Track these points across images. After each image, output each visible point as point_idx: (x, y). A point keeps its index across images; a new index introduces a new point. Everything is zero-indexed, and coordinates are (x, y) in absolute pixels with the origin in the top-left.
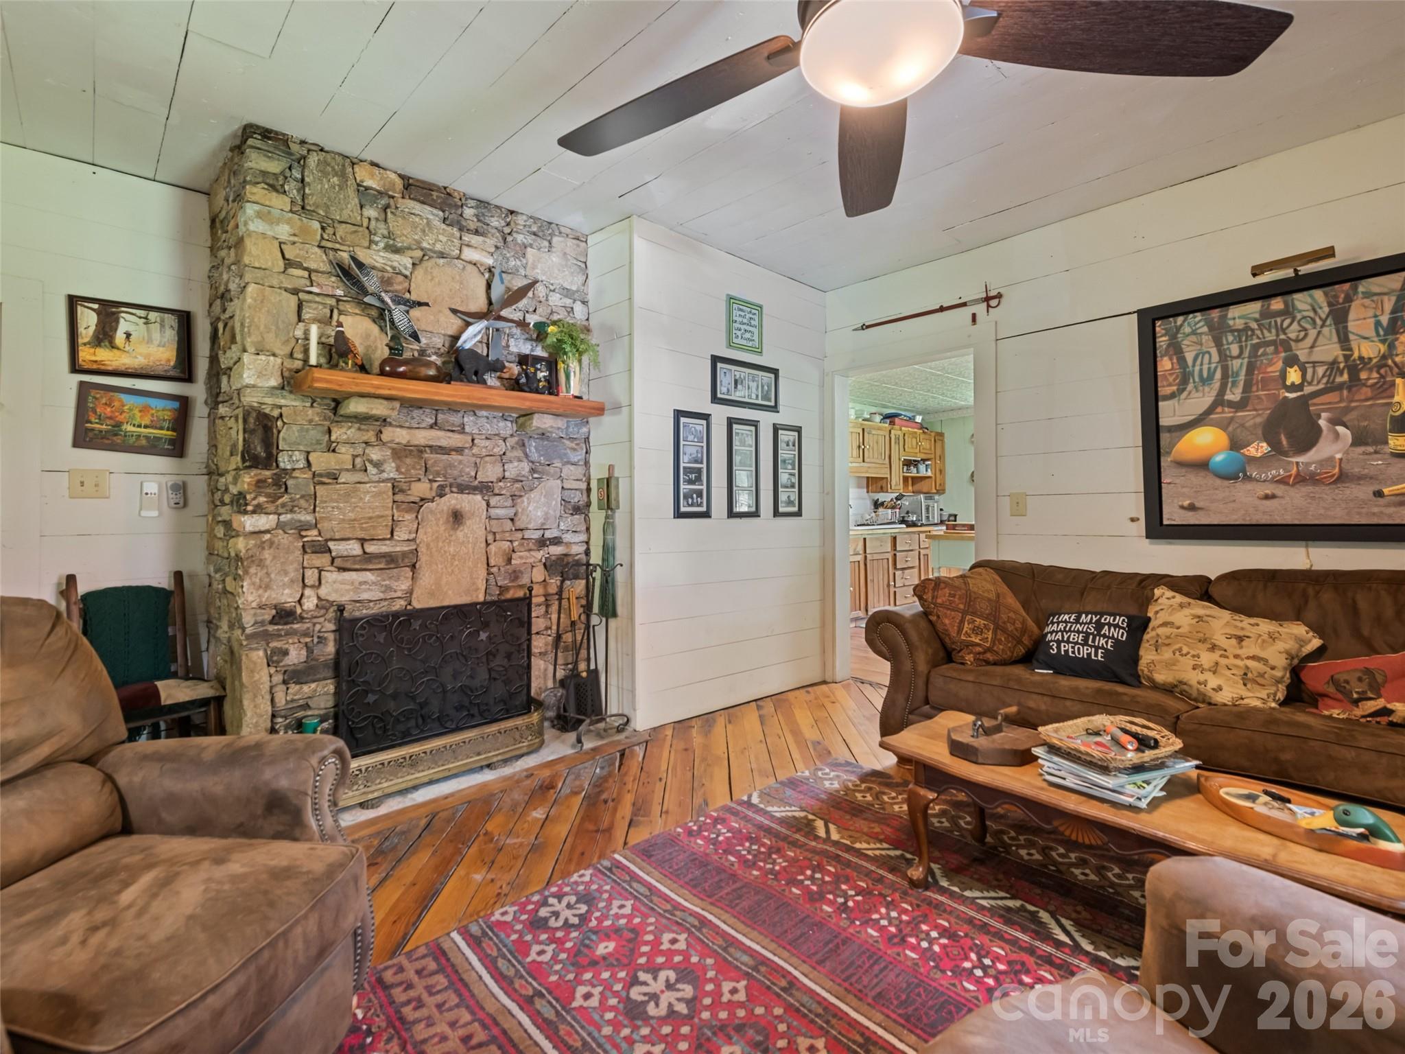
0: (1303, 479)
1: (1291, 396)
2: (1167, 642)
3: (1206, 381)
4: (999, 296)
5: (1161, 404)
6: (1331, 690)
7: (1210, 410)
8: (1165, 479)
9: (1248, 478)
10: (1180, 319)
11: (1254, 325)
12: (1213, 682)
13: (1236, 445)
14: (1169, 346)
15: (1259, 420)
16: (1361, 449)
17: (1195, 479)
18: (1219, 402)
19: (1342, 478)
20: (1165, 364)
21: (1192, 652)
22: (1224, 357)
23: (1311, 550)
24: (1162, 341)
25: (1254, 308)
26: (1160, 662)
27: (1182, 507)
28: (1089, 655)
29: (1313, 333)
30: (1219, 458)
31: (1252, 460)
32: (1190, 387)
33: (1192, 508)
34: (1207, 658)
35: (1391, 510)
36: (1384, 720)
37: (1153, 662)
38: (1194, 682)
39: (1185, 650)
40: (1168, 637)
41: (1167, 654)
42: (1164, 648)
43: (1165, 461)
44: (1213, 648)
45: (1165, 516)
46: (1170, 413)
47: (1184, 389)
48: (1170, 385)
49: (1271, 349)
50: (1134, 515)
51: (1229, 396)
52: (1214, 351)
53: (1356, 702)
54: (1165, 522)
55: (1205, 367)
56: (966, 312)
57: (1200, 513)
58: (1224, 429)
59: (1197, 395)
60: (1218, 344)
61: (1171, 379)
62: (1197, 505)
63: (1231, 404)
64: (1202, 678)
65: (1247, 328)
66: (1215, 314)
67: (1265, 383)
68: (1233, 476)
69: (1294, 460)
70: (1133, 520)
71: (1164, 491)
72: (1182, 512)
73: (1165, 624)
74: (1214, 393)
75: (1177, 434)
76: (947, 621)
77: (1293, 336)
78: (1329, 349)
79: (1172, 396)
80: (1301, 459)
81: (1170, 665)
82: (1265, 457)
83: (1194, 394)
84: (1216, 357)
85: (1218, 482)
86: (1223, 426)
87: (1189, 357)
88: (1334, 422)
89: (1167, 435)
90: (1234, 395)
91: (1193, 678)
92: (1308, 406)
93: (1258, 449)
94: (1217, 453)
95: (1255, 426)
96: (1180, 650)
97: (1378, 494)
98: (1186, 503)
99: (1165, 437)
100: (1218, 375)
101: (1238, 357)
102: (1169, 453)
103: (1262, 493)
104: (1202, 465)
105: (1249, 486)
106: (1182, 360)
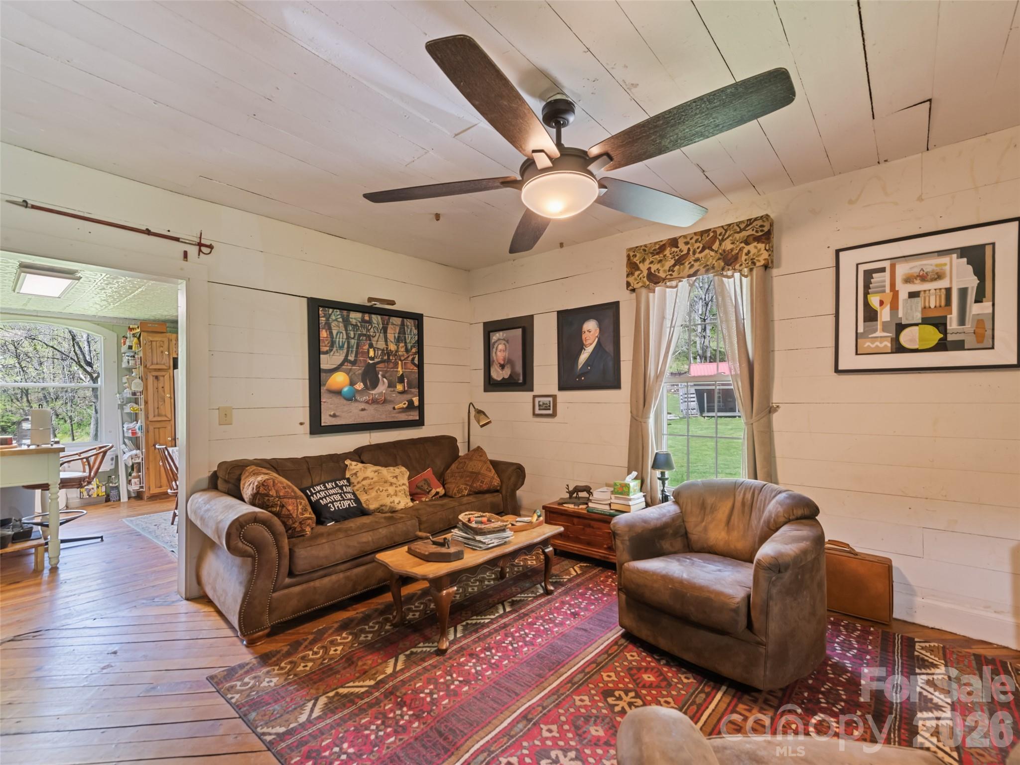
0: (374, 401)
1: (371, 362)
2: (370, 487)
3: (341, 347)
4: (211, 247)
5: (321, 356)
6: (419, 491)
7: (342, 364)
8: (323, 400)
9: (356, 400)
10: (331, 310)
11: (359, 324)
12: (397, 500)
13: (352, 383)
14: (326, 323)
15: (360, 372)
16: (390, 389)
17: (336, 400)
18: (346, 360)
19: (385, 401)
20: (324, 334)
21: (384, 489)
22: (348, 337)
23: (372, 434)
24: (323, 320)
25: (359, 315)
26: (371, 498)
27: (330, 416)
28: (349, 505)
29: (378, 334)
30: (346, 389)
31: (358, 391)
32: (335, 349)
33: (334, 416)
34: (391, 490)
35: (397, 415)
36: (438, 496)
37: (367, 500)
38: (388, 504)
39: (381, 489)
40: (370, 485)
41: (373, 494)
42: (370, 491)
43: (323, 389)
44: (391, 484)
45: (322, 421)
46: (326, 362)
47: (332, 350)
48: (326, 346)
49: (364, 338)
50: (302, 421)
51: (349, 358)
52: (344, 332)
53: (428, 493)
54: (322, 424)
55: (341, 340)
56: (180, 247)
57: (338, 418)
58: (348, 374)
59: (338, 354)
60: (346, 330)
61: (326, 343)
62: (337, 414)
63: (350, 362)
64: (392, 500)
65: (356, 325)
66: (345, 313)
67: (363, 353)
68: (351, 399)
69: (371, 392)
70: (301, 424)
71: (322, 406)
72: (331, 418)
73: (365, 479)
74: (344, 355)
75: (328, 374)
76: (290, 508)
77: (372, 334)
78: (381, 345)
79: (326, 353)
80: (373, 392)
81: (376, 498)
82: (362, 390)
83: (337, 354)
84: (345, 337)
85: (345, 402)
86: (348, 372)
87: (335, 332)
88: (384, 376)
89: (324, 374)
90: (351, 358)
91: (387, 501)
92: (375, 368)
93: (360, 386)
94: (345, 387)
95: (359, 374)
96: (379, 489)
97: (394, 408)
98: (332, 413)
99: (323, 375)
100: (346, 346)
101: (353, 338)
102: (325, 385)
103: (360, 408)
104: (338, 393)
105: (356, 404)
106: (331, 333)
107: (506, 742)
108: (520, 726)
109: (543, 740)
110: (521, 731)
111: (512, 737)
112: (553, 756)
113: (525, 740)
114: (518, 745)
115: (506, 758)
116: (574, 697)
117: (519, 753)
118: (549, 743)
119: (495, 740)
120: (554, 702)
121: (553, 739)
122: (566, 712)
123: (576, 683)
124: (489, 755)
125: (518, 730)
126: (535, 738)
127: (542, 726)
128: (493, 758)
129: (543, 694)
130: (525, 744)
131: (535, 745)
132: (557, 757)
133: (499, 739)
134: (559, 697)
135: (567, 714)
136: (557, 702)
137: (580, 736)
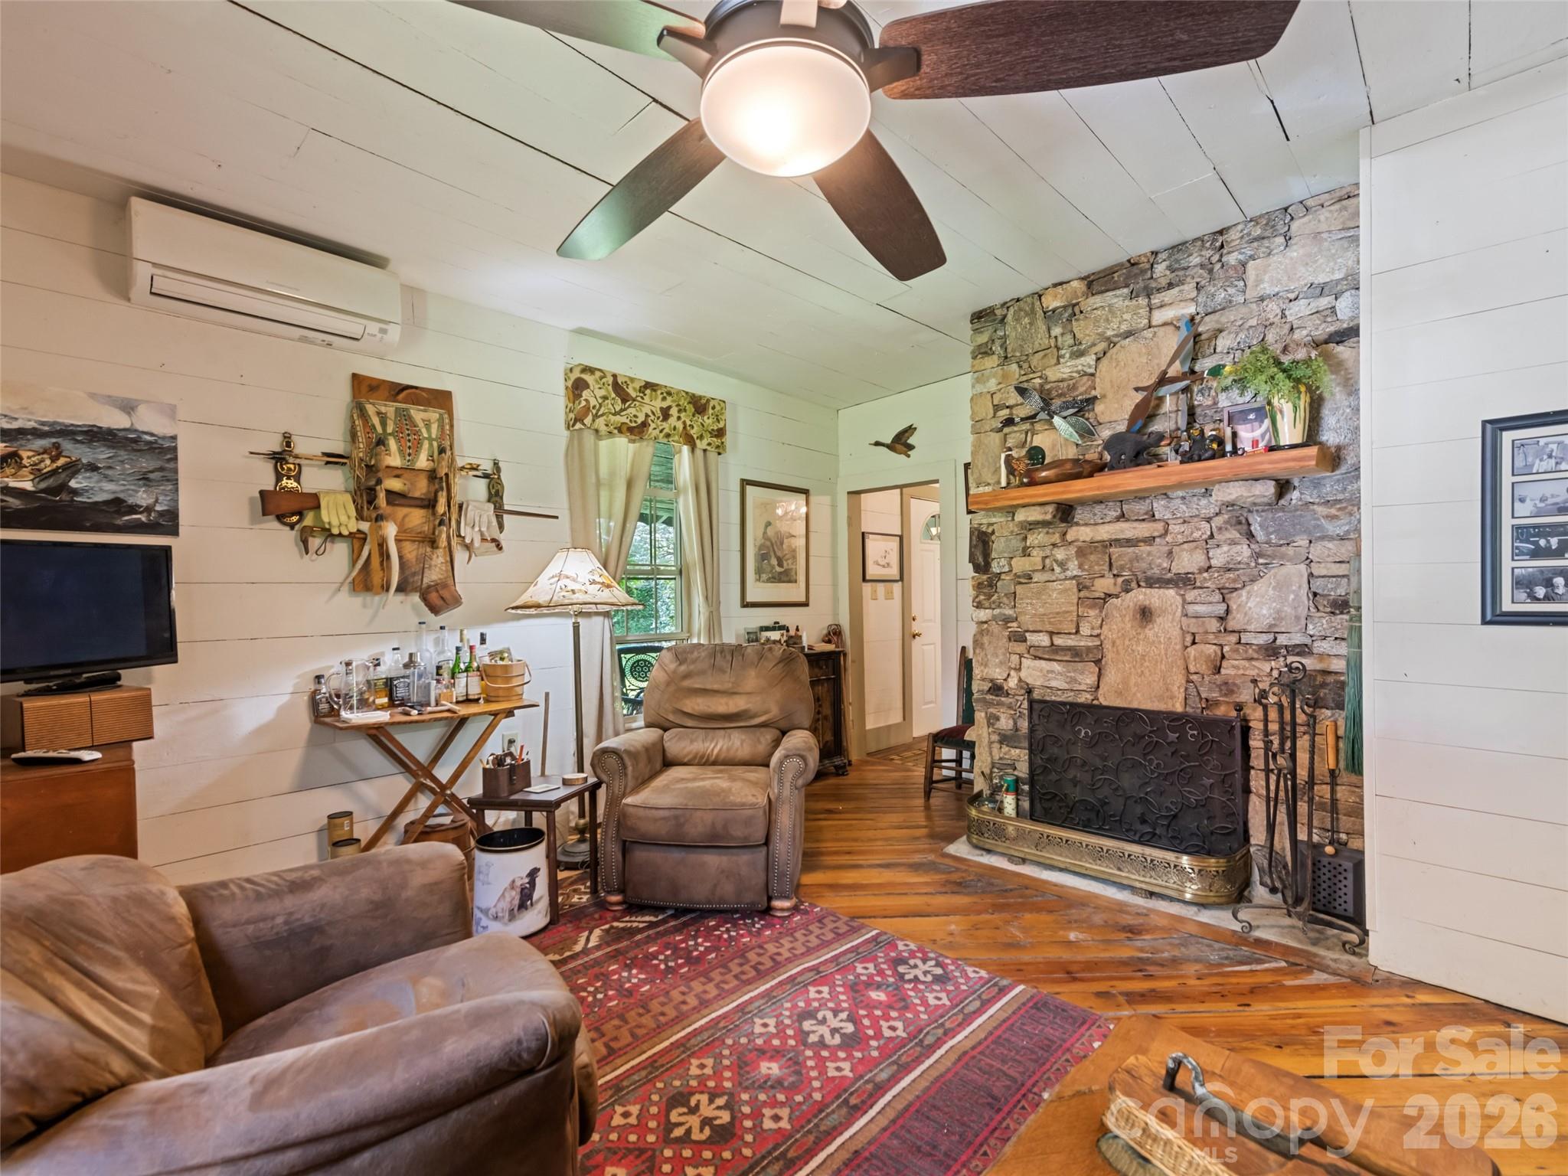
107: (903, 1055)
108: (884, 1076)
109: (850, 1057)
110: (882, 1070)
111: (894, 1063)
112: (837, 1036)
113: (875, 1058)
114: (886, 1052)
115: (898, 1037)
116: (789, 1127)
117: (882, 1042)
118: (842, 1055)
119: (918, 1061)
120: (828, 1115)
121: (836, 1059)
122: (810, 1096)
123: (777, 1159)
124: (921, 1041)
125: (886, 1071)
126: (861, 1060)
127: (851, 1075)
128: (915, 1038)
129: (847, 1135)
130: (875, 1054)
131: (862, 1050)
132: (833, 1036)
133: (913, 1061)
134: (817, 1125)
135: (808, 1090)
136: (823, 1114)
137: (797, 1063)
